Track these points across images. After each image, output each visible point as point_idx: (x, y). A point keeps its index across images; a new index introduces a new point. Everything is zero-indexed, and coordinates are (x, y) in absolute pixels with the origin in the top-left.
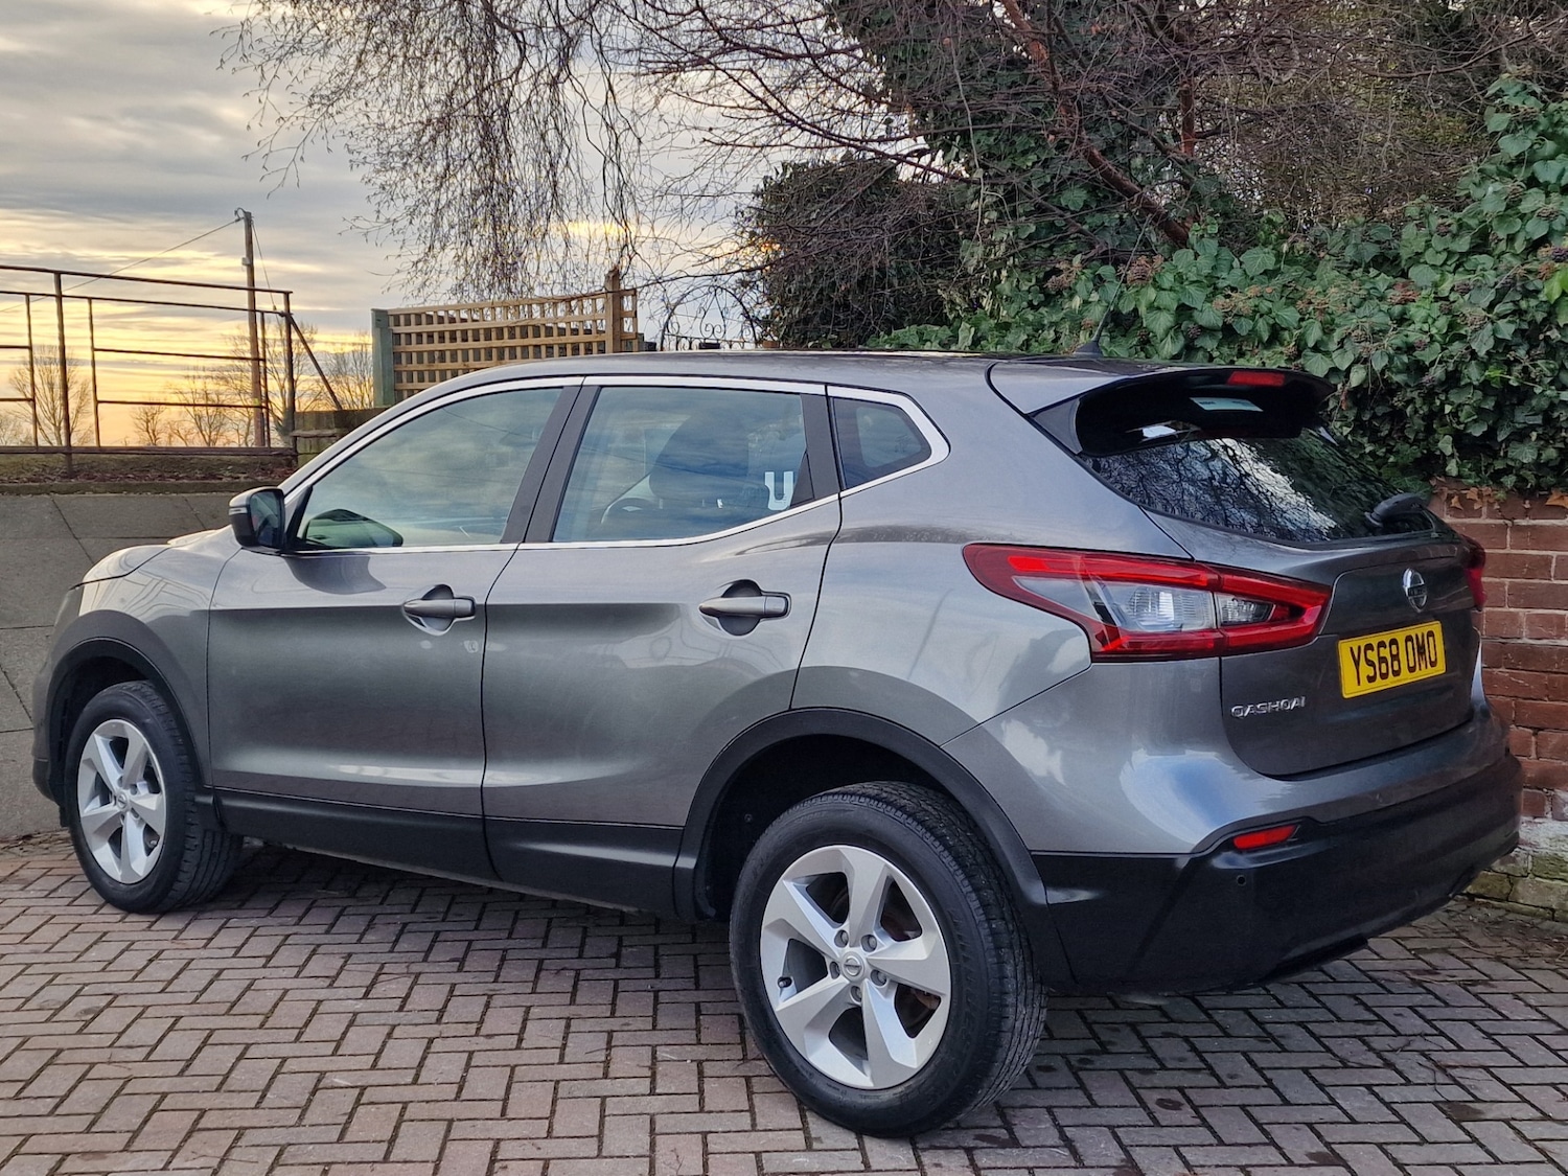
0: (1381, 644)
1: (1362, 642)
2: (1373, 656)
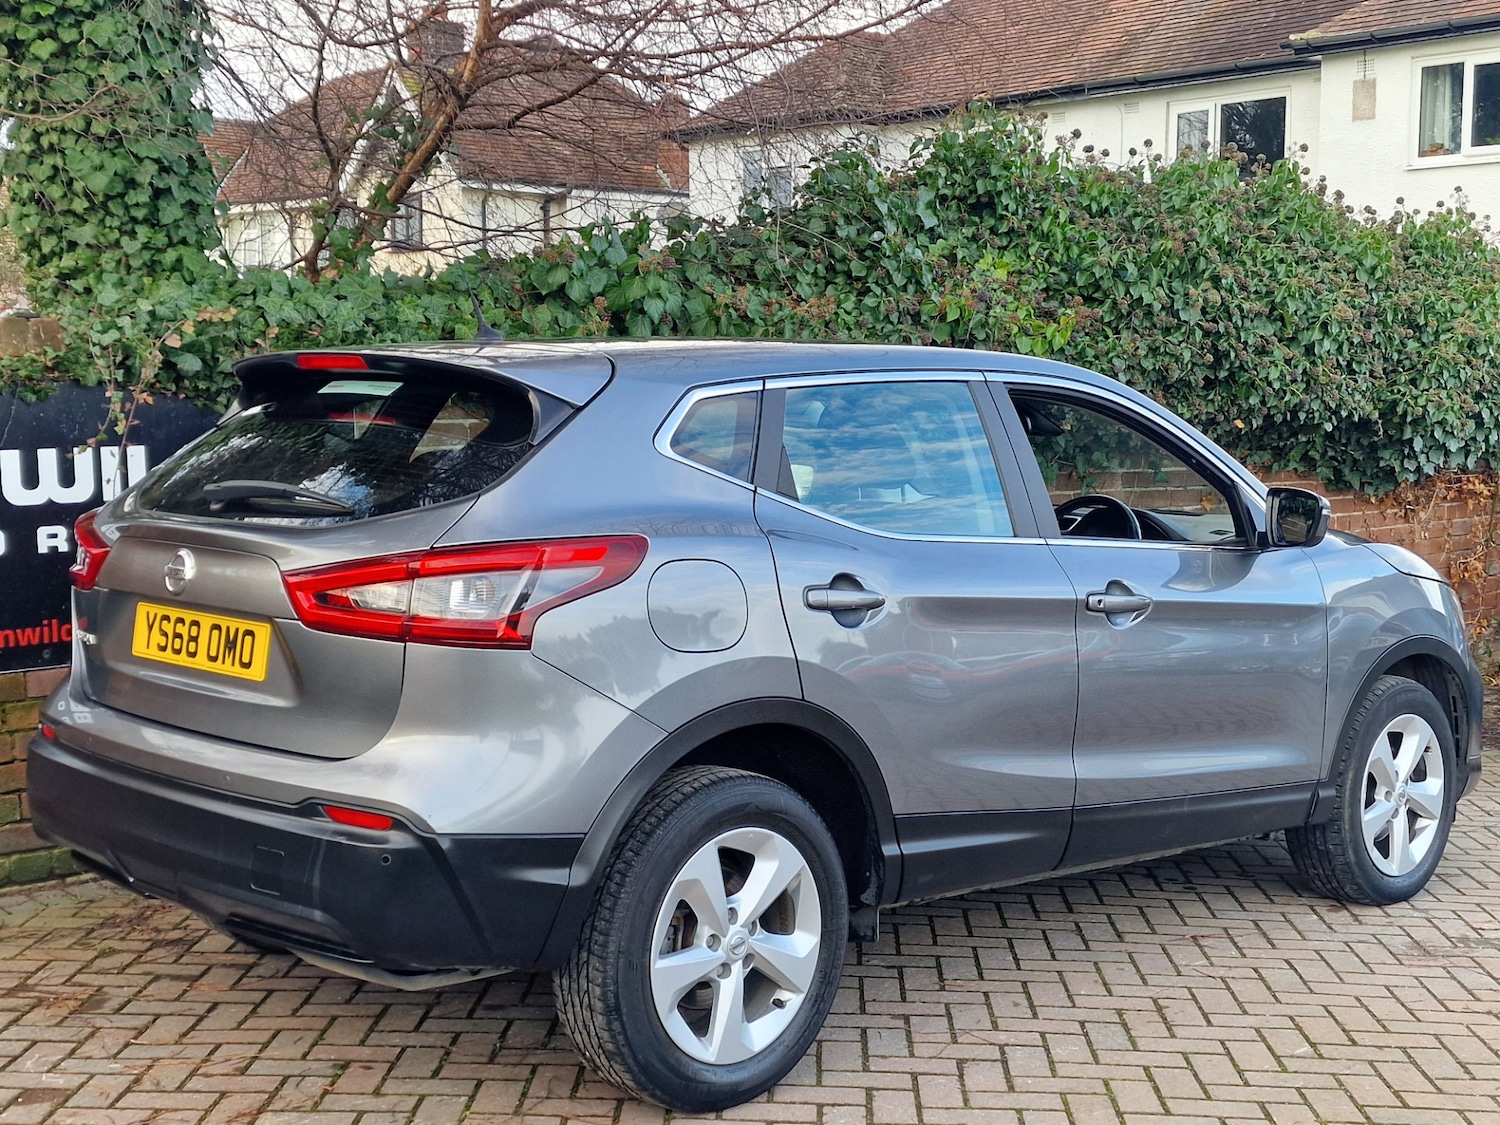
0: (181, 621)
1: (162, 610)
2: (168, 627)
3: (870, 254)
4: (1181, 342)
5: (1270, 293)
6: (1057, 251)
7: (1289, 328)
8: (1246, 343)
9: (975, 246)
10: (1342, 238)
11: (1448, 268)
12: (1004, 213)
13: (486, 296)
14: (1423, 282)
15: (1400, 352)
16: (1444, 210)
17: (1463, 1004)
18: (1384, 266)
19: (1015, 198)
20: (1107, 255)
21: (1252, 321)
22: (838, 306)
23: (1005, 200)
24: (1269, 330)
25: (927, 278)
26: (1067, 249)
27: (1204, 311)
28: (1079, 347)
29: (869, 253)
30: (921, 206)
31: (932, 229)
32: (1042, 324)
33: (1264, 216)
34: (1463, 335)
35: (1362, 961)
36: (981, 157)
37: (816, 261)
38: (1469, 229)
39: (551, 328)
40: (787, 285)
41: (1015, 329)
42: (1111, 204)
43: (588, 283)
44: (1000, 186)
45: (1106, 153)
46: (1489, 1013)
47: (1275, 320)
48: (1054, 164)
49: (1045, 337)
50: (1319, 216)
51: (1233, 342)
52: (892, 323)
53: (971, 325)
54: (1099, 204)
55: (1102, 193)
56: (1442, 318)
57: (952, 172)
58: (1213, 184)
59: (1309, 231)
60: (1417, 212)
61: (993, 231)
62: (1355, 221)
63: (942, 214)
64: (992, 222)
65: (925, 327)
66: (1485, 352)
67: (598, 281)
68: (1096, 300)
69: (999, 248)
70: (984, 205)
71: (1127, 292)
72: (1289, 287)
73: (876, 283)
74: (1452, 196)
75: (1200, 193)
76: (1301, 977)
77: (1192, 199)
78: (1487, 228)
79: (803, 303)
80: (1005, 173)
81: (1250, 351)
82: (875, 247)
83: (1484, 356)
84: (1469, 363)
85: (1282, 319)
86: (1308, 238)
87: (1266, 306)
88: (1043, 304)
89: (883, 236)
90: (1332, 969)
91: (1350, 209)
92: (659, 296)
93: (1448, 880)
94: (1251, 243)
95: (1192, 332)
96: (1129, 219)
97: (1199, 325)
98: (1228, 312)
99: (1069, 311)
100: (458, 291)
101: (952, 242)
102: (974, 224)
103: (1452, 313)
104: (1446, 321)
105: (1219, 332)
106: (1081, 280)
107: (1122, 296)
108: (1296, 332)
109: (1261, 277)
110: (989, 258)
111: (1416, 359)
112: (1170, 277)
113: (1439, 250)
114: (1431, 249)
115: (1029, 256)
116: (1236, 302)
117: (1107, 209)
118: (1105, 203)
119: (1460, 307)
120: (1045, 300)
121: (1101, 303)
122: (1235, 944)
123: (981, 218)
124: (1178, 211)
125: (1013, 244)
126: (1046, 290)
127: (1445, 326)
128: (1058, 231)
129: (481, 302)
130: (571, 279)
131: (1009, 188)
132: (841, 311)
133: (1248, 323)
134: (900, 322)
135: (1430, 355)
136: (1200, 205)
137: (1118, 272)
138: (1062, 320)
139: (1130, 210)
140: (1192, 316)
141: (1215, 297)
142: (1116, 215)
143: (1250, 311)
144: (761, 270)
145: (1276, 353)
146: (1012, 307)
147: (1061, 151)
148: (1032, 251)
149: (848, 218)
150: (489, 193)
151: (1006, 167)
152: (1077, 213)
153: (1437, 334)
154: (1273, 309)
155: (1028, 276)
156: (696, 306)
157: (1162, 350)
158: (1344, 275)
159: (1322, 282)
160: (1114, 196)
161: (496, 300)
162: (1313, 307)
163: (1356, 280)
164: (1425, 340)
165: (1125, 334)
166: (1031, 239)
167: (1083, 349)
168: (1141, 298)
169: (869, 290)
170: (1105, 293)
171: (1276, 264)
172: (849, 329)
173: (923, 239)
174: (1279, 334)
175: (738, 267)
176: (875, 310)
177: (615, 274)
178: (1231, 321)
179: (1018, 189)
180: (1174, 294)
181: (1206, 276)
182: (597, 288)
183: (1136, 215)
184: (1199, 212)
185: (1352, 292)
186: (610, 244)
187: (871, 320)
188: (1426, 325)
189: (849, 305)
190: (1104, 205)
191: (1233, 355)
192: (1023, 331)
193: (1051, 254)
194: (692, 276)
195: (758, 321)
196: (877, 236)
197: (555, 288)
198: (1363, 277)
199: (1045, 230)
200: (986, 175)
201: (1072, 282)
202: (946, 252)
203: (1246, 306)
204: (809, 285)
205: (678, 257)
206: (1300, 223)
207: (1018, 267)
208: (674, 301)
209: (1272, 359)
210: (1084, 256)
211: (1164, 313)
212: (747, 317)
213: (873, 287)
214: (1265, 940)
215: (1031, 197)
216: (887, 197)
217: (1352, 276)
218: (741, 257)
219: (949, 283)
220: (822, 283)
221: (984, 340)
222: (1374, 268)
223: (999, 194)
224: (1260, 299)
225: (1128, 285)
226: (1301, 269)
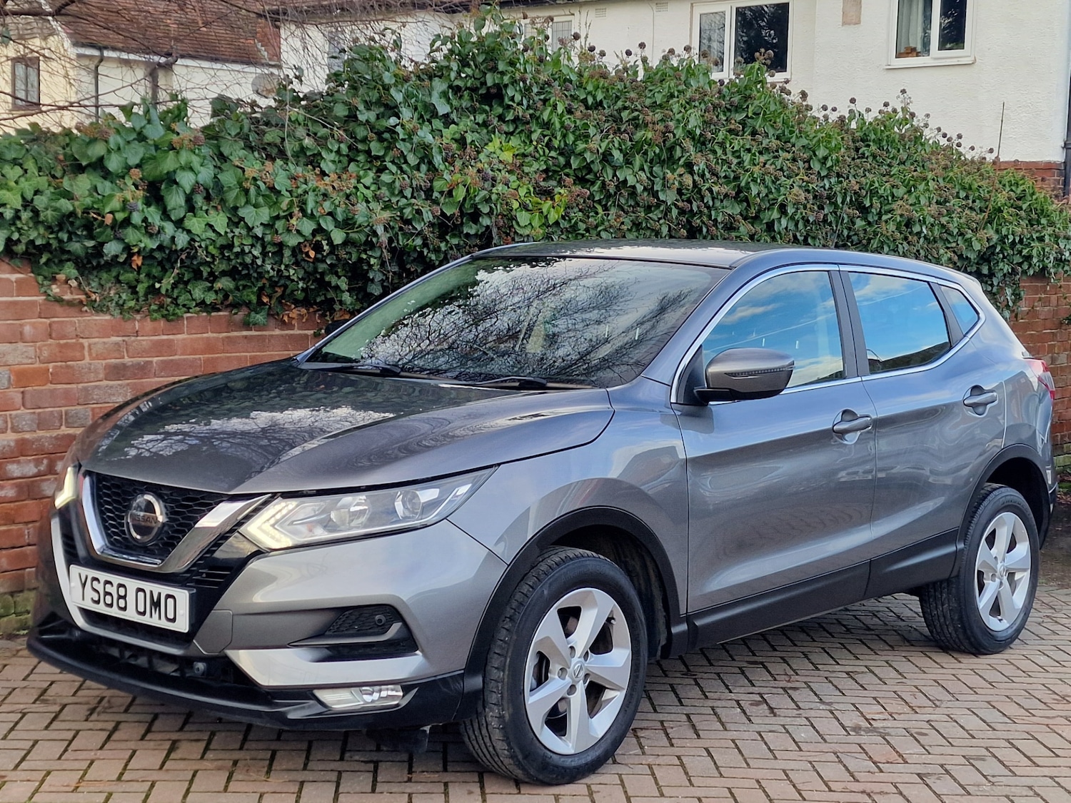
3: (388, 137)
4: (660, 219)
5: (737, 178)
6: (556, 138)
7: (753, 208)
8: (716, 220)
9: (485, 131)
10: (800, 132)
11: (892, 158)
12: (511, 103)
13: (30, 165)
14: (869, 171)
15: (849, 229)
16: (890, 109)
17: (843, 785)
18: (834, 157)
19: (521, 90)
20: (597, 143)
21: (722, 201)
22: (359, 182)
23: (510, 92)
24: (736, 210)
25: (438, 160)
26: (564, 136)
27: (680, 192)
28: (573, 221)
29: (386, 135)
30: (435, 94)
31: (446, 116)
32: (540, 201)
33: (736, 111)
34: (901, 216)
35: (769, 749)
36: (491, 53)
37: (340, 142)
38: (912, 125)
39: (90, 195)
40: (313, 161)
41: (515, 205)
42: (605, 98)
43: (125, 156)
44: (506, 79)
45: (603, 54)
46: (863, 792)
47: (741, 201)
48: (557, 62)
49: (542, 212)
50: (781, 113)
51: (705, 219)
52: (406, 198)
53: (477, 199)
54: (594, 97)
55: (597, 88)
56: (884, 200)
57: (464, 66)
58: (690, 84)
59: (772, 126)
60: (868, 110)
61: (501, 118)
62: (814, 118)
63: (455, 103)
64: (500, 110)
65: (436, 202)
66: (919, 230)
67: (135, 154)
68: (588, 181)
69: (506, 133)
70: (494, 96)
71: (615, 175)
72: (752, 173)
73: (393, 162)
74: (898, 97)
75: (678, 91)
76: (715, 763)
77: (672, 96)
78: (926, 126)
79: (326, 178)
80: (510, 69)
81: (720, 227)
82: (391, 131)
83: (919, 234)
84: (906, 238)
85: (746, 200)
86: (771, 132)
87: (733, 189)
88: (542, 184)
89: (398, 121)
90: (743, 755)
91: (809, 108)
92: (191, 169)
93: (855, 677)
94: (721, 136)
95: (668, 210)
96: (619, 111)
97: (675, 205)
98: (700, 194)
99: (562, 191)
100: (5, 160)
101: (462, 127)
102: (485, 112)
103: (893, 196)
104: (888, 203)
105: (692, 210)
106: (575, 163)
107: (610, 178)
108: (759, 211)
109: (730, 164)
110: (496, 142)
111: (862, 236)
112: (651, 162)
113: (885, 143)
114: (878, 142)
115: (531, 141)
116: (707, 185)
117: (601, 101)
118: (600, 96)
119: (901, 192)
120: (544, 180)
121: (593, 183)
122: (667, 735)
123: (491, 106)
124: (661, 106)
125: (518, 131)
126: (546, 171)
127: (887, 208)
128: (556, 120)
129: (26, 171)
130: (109, 151)
131: (514, 82)
132: (360, 186)
133: (718, 204)
134: (413, 197)
135: (874, 231)
136: (678, 102)
137: (606, 157)
138: (557, 197)
139: (620, 104)
140: (669, 197)
141: (688, 180)
142: (609, 107)
143: (718, 193)
144: (289, 147)
145: (742, 229)
146: (514, 185)
147: (562, 51)
148: (534, 137)
149: (368, 105)
150: (102, 59)
151: (512, 64)
152: (575, 105)
153: (880, 214)
154: (739, 191)
155: (530, 158)
156: (228, 178)
157: (644, 225)
158: (801, 164)
159: (781, 169)
160: (608, 90)
161: (40, 169)
162: (773, 190)
163: (810, 168)
164: (870, 219)
165: (613, 211)
166: (534, 127)
167: (576, 223)
168: (625, 181)
169: (386, 168)
170: (596, 175)
171: (742, 154)
172: (368, 202)
173: (437, 124)
174: (744, 213)
175: (269, 144)
176: (390, 186)
177: (153, 148)
178: (703, 201)
179: (521, 83)
180: (655, 177)
181: (681, 162)
182: (133, 160)
183: (625, 108)
184: (676, 108)
185: (806, 178)
186: (149, 122)
187: (387, 193)
188: (871, 206)
189: (368, 180)
190: (598, 99)
191: (705, 230)
192: (524, 207)
193: (550, 140)
194: (226, 151)
195: (284, 192)
196: (393, 121)
197: (94, 160)
198: (816, 166)
199: (546, 118)
200: (494, 69)
201: (568, 165)
202: (457, 136)
203: (715, 189)
204: (333, 162)
205: (211, 134)
206: (764, 119)
207: (523, 151)
208: (206, 175)
209: (738, 234)
210: (579, 142)
211: (646, 194)
212: (275, 189)
213: (389, 165)
214: (692, 731)
215: (535, 90)
216: (402, 87)
217: (806, 165)
218: (271, 136)
219: (458, 164)
220: (345, 160)
221: (488, 213)
222: (825, 158)
223: (506, 86)
224: (728, 183)
225: (615, 168)
226: (763, 159)
